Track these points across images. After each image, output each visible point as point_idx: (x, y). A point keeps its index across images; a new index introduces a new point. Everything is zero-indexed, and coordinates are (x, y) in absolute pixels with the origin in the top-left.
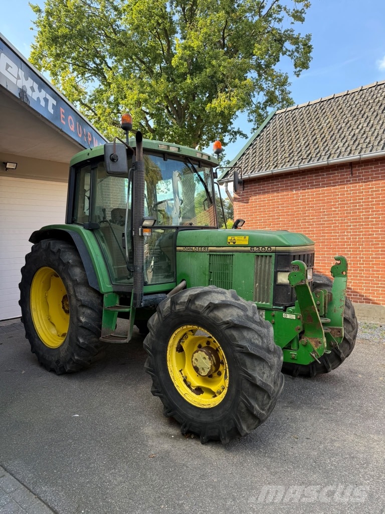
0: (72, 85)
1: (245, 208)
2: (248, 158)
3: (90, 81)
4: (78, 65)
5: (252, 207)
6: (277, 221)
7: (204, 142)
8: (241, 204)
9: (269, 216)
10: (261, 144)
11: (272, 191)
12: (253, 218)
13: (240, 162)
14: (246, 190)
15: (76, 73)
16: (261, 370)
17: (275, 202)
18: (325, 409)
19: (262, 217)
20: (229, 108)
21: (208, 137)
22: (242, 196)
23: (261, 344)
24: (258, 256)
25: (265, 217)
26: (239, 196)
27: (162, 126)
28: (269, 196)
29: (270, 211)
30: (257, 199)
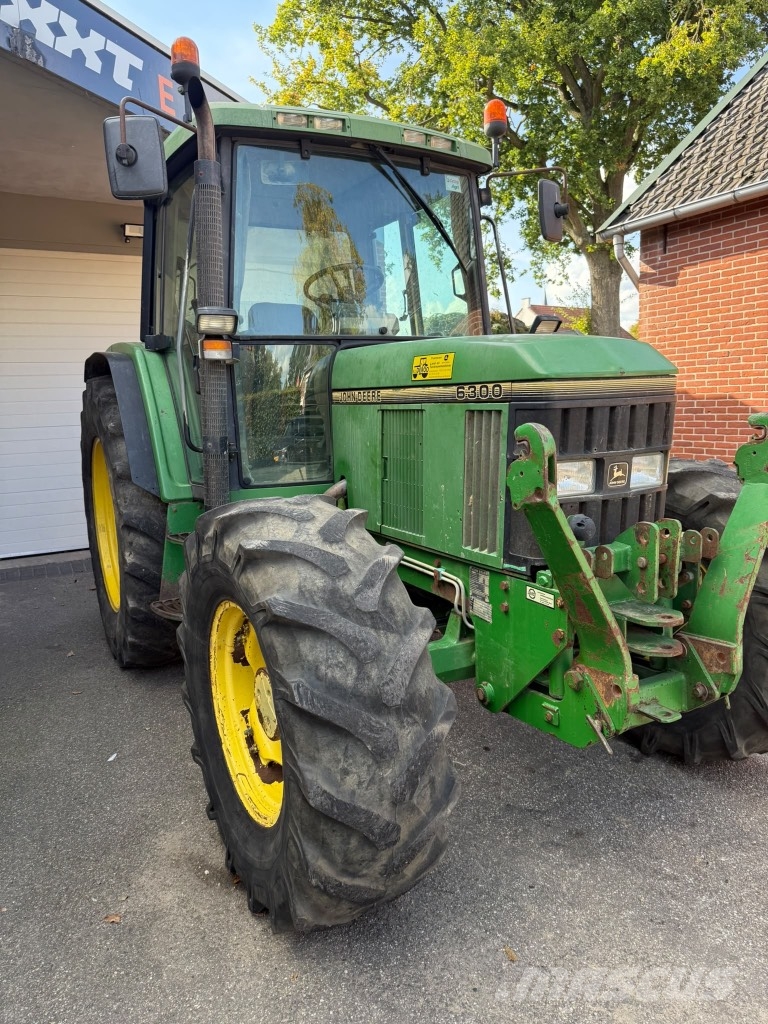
0: (344, 61)
1: (666, 299)
2: (685, 168)
3: (394, 50)
4: (371, 19)
5: (683, 296)
6: (748, 330)
7: (651, 159)
8: (658, 288)
9: (727, 318)
10: (727, 128)
11: (737, 249)
12: (685, 323)
13: (664, 181)
14: (670, 250)
15: (366, 36)
16: (338, 761)
17: (744, 278)
18: (667, 877)
19: (709, 320)
20: (694, 60)
21: (661, 144)
22: (660, 266)
23: (350, 682)
24: (472, 412)
25: (717, 319)
26: (654, 268)
27: (543, 130)
28: (730, 263)
29: (728, 303)
30: (695, 272)
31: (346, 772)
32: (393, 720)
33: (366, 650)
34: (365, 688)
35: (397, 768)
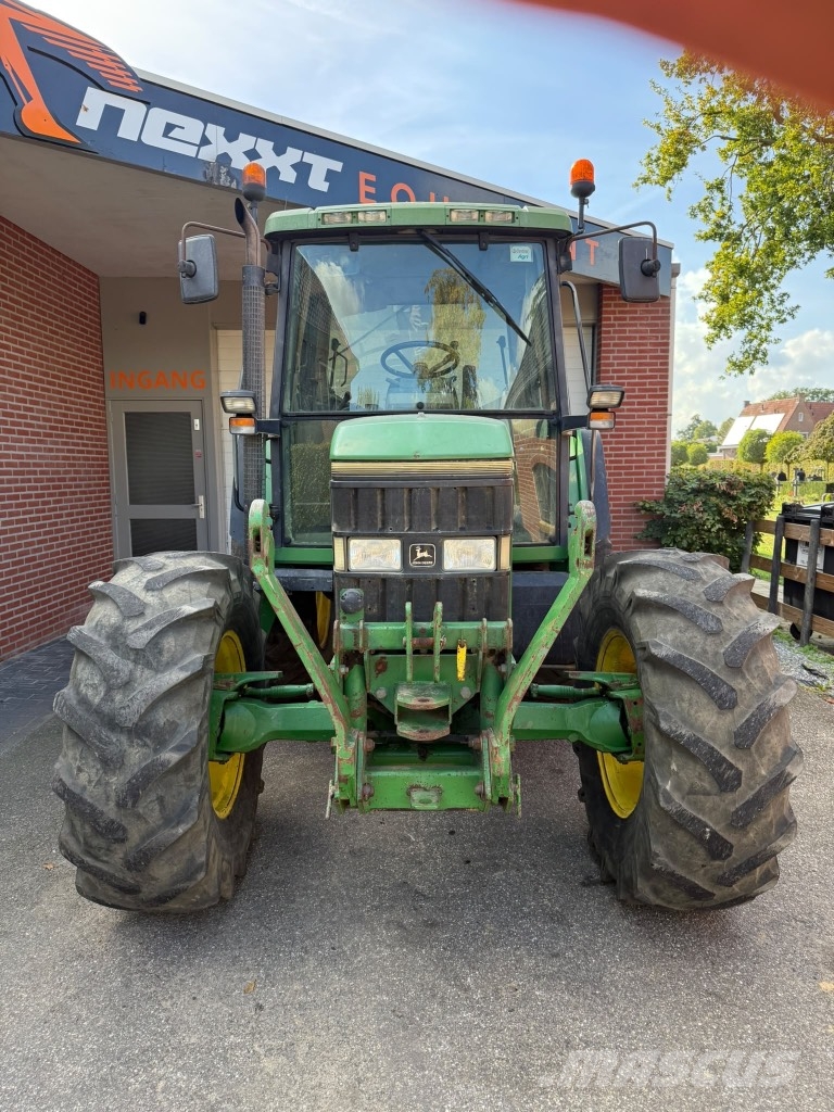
31: (80, 770)
32: (124, 738)
33: (117, 678)
34: (106, 708)
35: (122, 778)
